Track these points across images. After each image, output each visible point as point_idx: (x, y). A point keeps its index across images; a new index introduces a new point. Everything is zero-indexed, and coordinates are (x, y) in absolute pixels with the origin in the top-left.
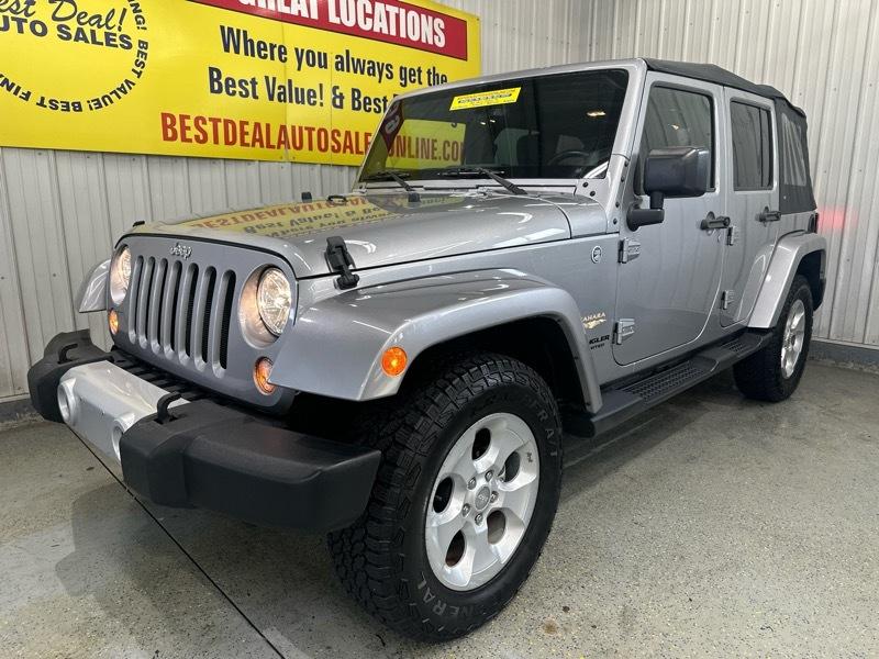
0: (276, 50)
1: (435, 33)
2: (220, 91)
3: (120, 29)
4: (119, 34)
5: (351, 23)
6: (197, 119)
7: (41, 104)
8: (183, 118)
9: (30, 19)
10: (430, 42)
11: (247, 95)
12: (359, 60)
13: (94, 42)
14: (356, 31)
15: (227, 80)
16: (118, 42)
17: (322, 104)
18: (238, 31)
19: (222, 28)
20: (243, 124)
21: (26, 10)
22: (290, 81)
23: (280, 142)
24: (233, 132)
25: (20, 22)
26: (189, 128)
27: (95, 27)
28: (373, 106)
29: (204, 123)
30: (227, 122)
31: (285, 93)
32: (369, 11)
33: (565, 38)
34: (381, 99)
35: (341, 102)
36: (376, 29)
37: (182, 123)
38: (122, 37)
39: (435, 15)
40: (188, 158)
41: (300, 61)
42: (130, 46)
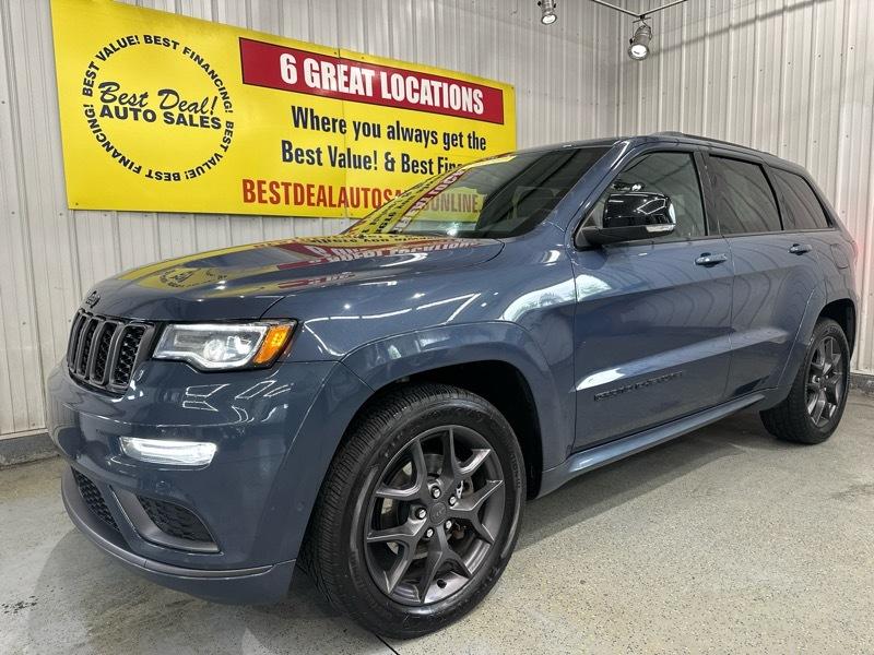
0: (337, 124)
1: (474, 102)
2: (290, 160)
3: (212, 113)
4: (211, 117)
5: (400, 98)
6: (272, 184)
7: (149, 176)
8: (261, 183)
9: (143, 109)
10: (470, 110)
11: (313, 163)
12: (407, 129)
13: (192, 124)
14: (405, 105)
15: (297, 150)
16: (210, 123)
17: (376, 168)
18: (306, 109)
19: (293, 108)
20: (310, 186)
21: (141, 101)
22: (349, 150)
23: (340, 202)
24: (302, 194)
25: (136, 112)
26: (265, 192)
27: (193, 113)
28: (420, 168)
29: (278, 187)
30: (296, 185)
31: (345, 160)
32: (416, 86)
33: (594, 99)
34: (427, 161)
35: (393, 166)
36: (423, 102)
37: (260, 187)
38: (213, 120)
39: (474, 86)
40: (263, 216)
41: (357, 132)
42: (219, 126)
